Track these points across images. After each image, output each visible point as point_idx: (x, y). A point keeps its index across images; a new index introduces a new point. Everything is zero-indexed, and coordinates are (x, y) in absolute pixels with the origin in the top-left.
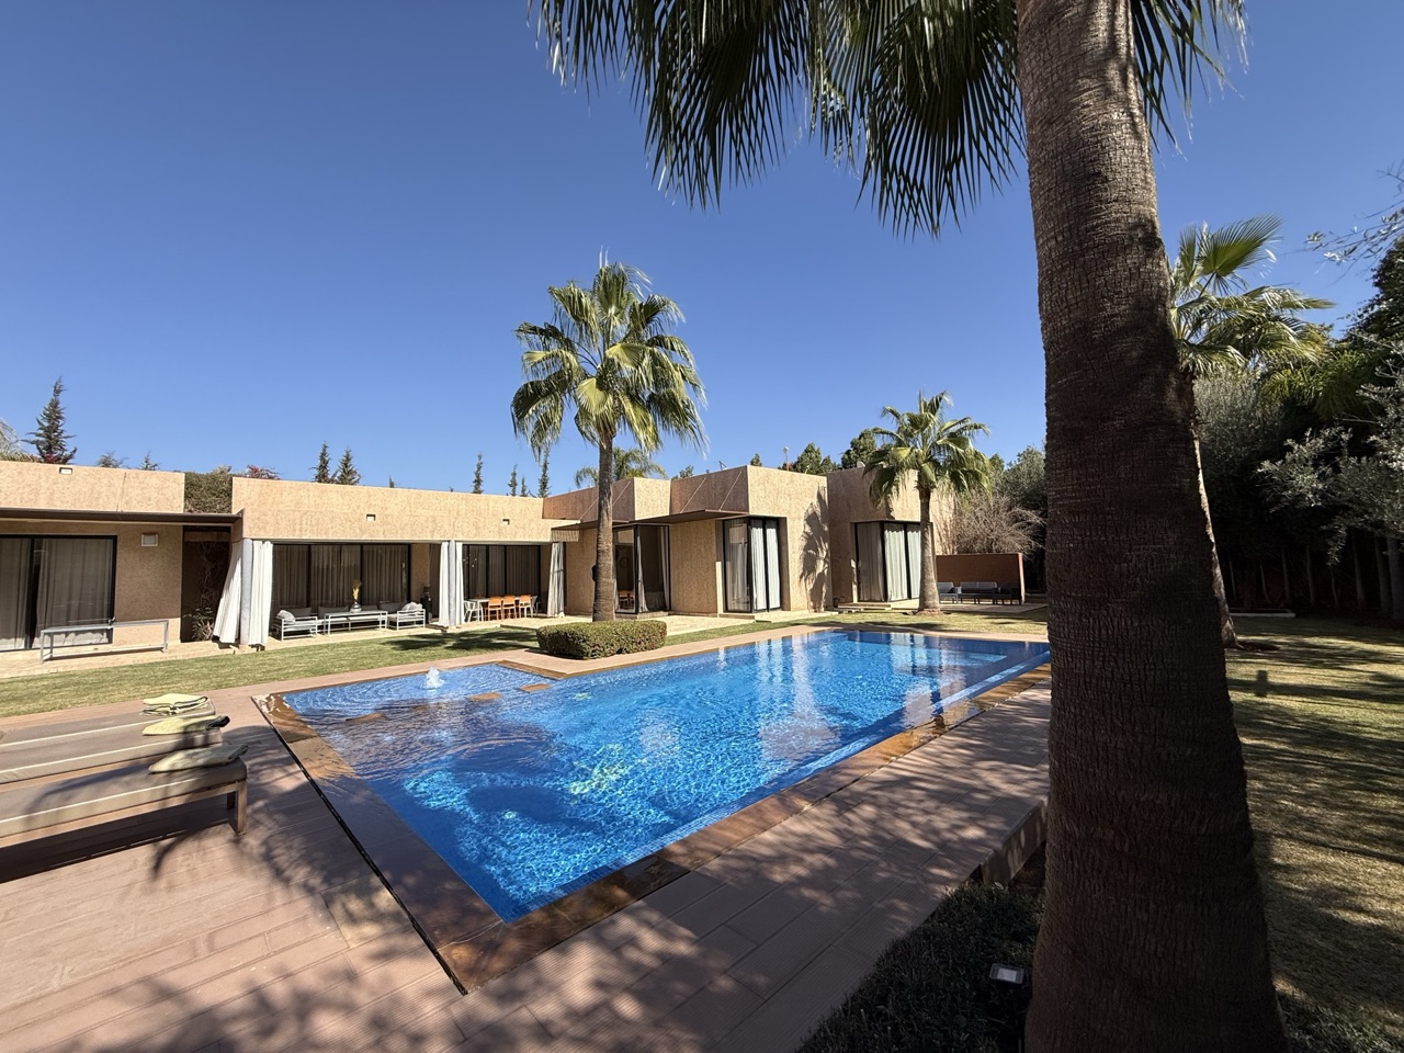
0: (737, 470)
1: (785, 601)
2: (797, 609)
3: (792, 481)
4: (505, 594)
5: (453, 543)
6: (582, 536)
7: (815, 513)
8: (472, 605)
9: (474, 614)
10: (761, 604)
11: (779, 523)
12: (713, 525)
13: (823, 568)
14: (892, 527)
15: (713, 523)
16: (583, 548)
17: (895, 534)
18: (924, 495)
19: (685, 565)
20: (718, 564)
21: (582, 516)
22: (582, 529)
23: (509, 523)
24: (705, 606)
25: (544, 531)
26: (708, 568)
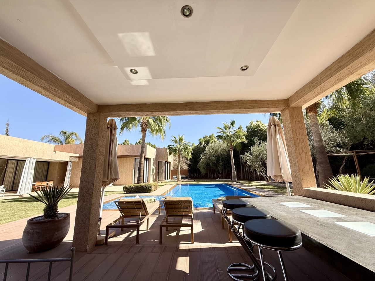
1: (149, 180)
3: (152, 150)
5: (32, 159)
6: (79, 160)
11: (149, 160)
13: (154, 172)
14: (166, 162)
15: (133, 159)
16: (79, 164)
17: (166, 164)
18: (179, 156)
19: (121, 170)
20: (134, 170)
21: (80, 153)
22: (79, 158)
23: (55, 153)
25: (67, 157)
26: (130, 172)
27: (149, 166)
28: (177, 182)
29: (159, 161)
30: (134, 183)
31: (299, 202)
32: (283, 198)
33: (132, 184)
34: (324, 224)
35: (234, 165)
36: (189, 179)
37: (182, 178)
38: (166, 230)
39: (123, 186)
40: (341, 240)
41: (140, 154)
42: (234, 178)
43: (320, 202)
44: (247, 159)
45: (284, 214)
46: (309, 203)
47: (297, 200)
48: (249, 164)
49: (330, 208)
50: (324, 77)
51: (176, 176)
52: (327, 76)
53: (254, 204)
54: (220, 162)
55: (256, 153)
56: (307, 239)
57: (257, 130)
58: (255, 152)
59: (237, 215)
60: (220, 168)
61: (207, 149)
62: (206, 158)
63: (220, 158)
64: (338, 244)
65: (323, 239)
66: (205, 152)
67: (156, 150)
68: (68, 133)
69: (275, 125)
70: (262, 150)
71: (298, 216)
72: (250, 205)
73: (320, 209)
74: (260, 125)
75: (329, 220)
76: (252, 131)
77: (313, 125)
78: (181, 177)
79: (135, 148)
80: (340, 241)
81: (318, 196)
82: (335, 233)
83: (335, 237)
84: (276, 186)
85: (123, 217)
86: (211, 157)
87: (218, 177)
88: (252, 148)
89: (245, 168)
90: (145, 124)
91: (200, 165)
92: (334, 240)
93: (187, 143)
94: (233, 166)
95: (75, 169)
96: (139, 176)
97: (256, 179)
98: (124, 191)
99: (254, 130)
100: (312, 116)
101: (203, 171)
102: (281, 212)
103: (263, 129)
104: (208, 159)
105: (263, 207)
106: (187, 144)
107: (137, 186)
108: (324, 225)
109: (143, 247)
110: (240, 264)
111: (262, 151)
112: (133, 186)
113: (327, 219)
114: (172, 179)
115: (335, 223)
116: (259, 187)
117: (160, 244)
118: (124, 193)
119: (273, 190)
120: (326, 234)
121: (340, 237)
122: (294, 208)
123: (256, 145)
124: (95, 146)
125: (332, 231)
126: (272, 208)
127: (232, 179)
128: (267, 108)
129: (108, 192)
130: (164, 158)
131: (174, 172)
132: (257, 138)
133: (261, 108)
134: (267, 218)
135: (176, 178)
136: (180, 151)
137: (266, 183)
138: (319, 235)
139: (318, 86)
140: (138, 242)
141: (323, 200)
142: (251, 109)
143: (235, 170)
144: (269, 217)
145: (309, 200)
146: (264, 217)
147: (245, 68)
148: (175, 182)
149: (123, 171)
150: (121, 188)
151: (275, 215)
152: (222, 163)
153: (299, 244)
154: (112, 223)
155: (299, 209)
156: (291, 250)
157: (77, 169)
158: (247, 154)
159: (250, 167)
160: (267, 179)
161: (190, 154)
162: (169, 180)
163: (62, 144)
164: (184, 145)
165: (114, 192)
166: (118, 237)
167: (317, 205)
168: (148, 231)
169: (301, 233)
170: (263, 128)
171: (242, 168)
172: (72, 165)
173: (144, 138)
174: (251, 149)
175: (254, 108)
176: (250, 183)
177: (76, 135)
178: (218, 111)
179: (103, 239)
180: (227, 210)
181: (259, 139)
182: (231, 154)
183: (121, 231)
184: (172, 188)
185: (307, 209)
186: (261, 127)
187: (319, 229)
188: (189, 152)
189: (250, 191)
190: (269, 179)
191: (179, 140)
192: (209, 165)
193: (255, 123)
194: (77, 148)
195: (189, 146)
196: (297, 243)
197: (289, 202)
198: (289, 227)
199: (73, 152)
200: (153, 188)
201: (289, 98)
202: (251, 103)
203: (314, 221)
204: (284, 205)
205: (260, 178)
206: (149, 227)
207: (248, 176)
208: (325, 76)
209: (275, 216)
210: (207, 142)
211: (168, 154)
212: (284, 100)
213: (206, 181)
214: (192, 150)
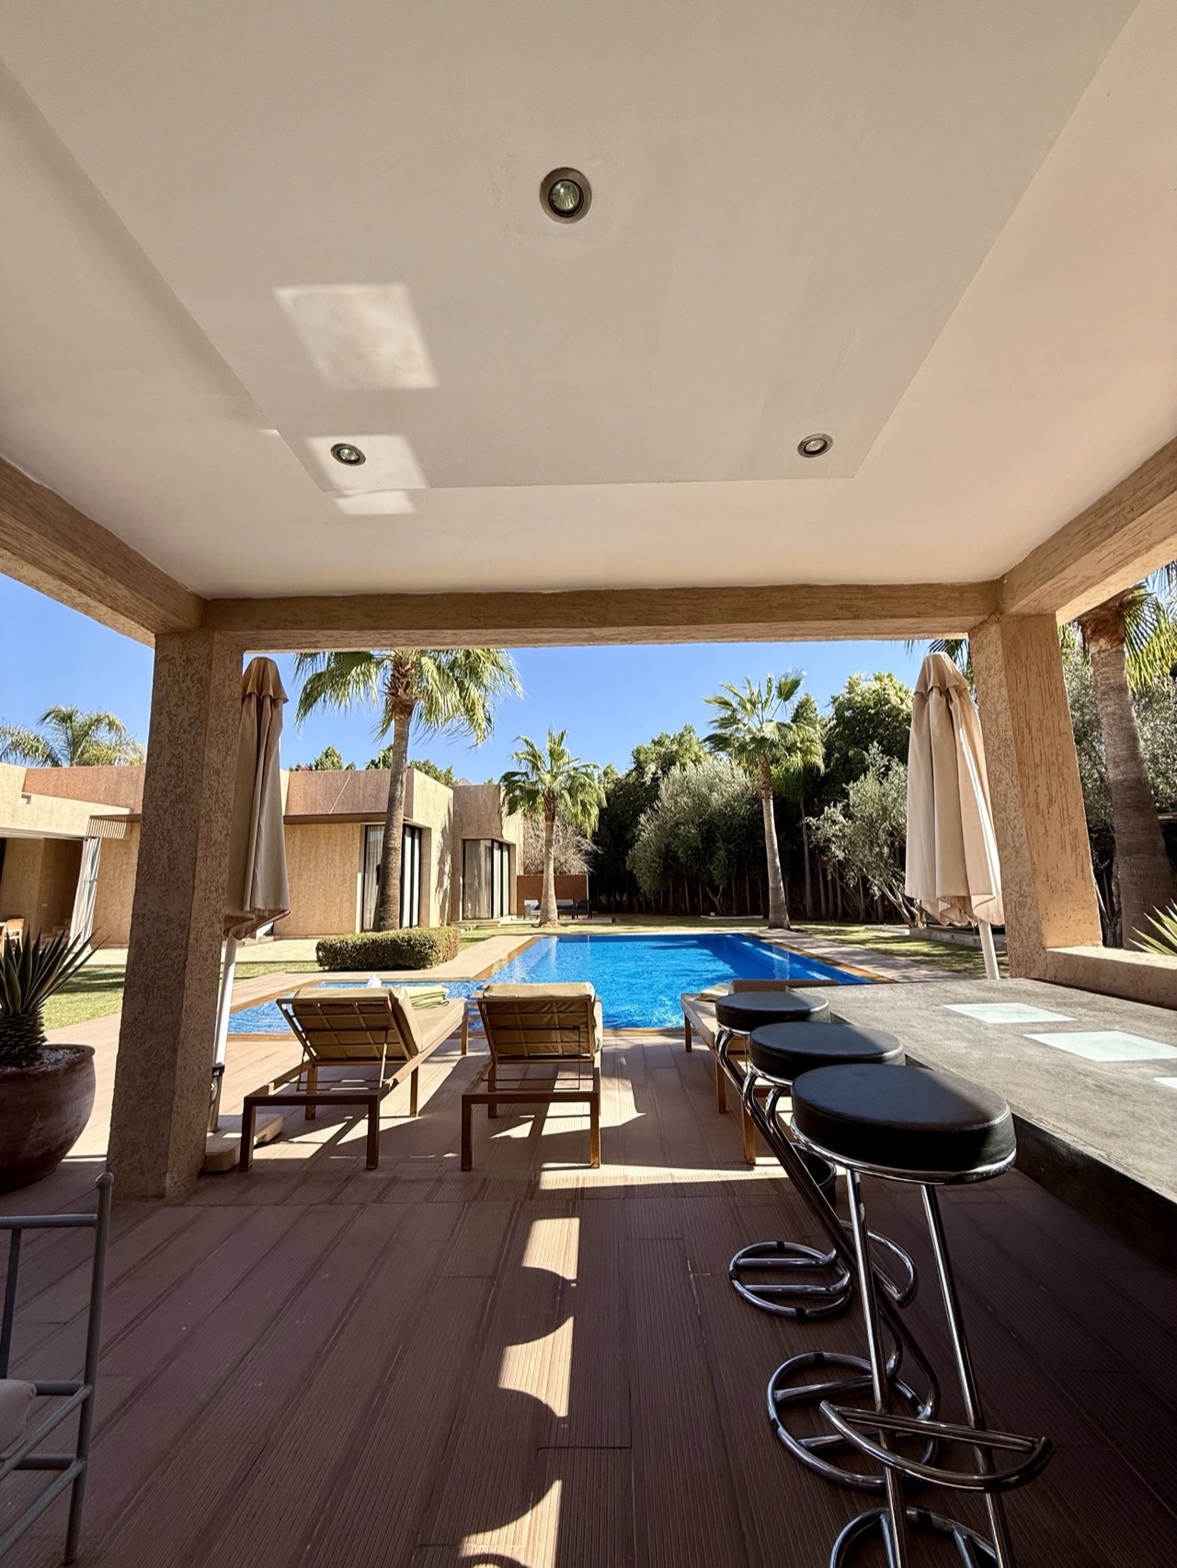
1: (422, 917)
3: (436, 791)
6: (129, 832)
11: (421, 833)
12: (357, 831)
13: (447, 882)
14: (496, 845)
15: (355, 830)
16: (130, 849)
17: (497, 853)
18: (551, 817)
19: (305, 877)
20: (360, 876)
21: (132, 802)
22: (132, 822)
23: (28, 803)
24: (335, 926)
25: (79, 819)
26: (344, 881)
27: (424, 861)
28: (540, 925)
29: (464, 841)
30: (363, 930)
31: (1024, 1002)
32: (963, 988)
33: (355, 933)
34: (1113, 1084)
35: (777, 860)
36: (591, 916)
37: (563, 910)
38: (490, 1117)
39: (315, 943)
40: (1166, 1143)
41: (383, 807)
42: (775, 912)
43: (1108, 1005)
44: (833, 835)
45: (957, 1047)
46: (1064, 1009)
47: (1016, 996)
48: (841, 855)
49: (1145, 1026)
50: (1150, 486)
51: (535, 903)
52: (1160, 485)
53: (843, 1010)
54: (717, 845)
55: (870, 810)
56: (1038, 1141)
57: (877, 713)
58: (865, 803)
59: (768, 1052)
60: (717, 870)
61: (663, 793)
62: (660, 828)
63: (718, 827)
64: (1151, 1159)
65: (1098, 1139)
66: (660, 805)
67: (451, 792)
68: (80, 719)
69: (945, 692)
70: (895, 795)
71: (1012, 1057)
72: (825, 1016)
73: (1106, 1030)
74: (892, 692)
75: (1135, 1071)
76: (854, 718)
77: (1104, 694)
78: (558, 907)
79: (365, 784)
80: (1162, 1145)
81: (1105, 981)
82: (1148, 1119)
83: (1147, 1133)
84: (947, 945)
85: (314, 1063)
86: (683, 824)
87: (712, 908)
88: (852, 788)
89: (825, 871)
90: (408, 683)
91: (635, 856)
92: (1140, 1143)
93: (584, 766)
94: (775, 862)
95: (115, 868)
96: (383, 900)
97: (868, 914)
98: (320, 961)
99: (863, 710)
100: (1103, 655)
101: (646, 882)
102: (948, 1042)
103: (902, 711)
104: (670, 832)
105: (877, 1020)
106: (584, 770)
107: (374, 942)
108: (1110, 1087)
109: (393, 1181)
110: (780, 1244)
111: (895, 800)
112: (359, 942)
113: (1126, 1065)
114: (521, 912)
115: (1156, 1079)
116: (877, 950)
117: (463, 1170)
118: (321, 969)
119: (933, 961)
120: (1111, 1122)
121: (1166, 1132)
122: (1000, 1025)
123: (869, 774)
124: (194, 770)
125: (1139, 1110)
126: (911, 1026)
127: (766, 916)
128: (914, 617)
129: (255, 965)
130: (486, 826)
131: (530, 886)
132: (875, 748)
133: (886, 617)
134: (888, 1063)
135: (537, 908)
136: (552, 798)
137: (907, 932)
138: (1083, 1125)
139: (1122, 527)
140: (372, 1163)
141: (1121, 994)
142: (845, 623)
143: (780, 877)
144: (896, 1057)
145: (1065, 997)
146: (876, 1059)
147: (818, 448)
148: (533, 926)
149: (316, 879)
150: (306, 949)
151: (922, 1053)
152: (727, 850)
153: (1003, 1159)
154: (266, 1088)
155: (1018, 1030)
156: (969, 1178)
157: (124, 867)
158: (835, 811)
159: (842, 866)
160: (913, 916)
161: (595, 811)
162: (507, 919)
163: (56, 764)
164: (572, 773)
165: (277, 967)
166: (292, 1142)
167: (1096, 1013)
168: (418, 1118)
169: (1013, 1115)
170: (904, 707)
171: (811, 869)
172: (102, 854)
173: (404, 743)
174: (848, 794)
175: (856, 617)
176: (840, 932)
177: (111, 725)
178: (707, 627)
179: (233, 1151)
180: (731, 1035)
181: (883, 752)
182: (764, 811)
183: (307, 1118)
184: (520, 950)
185: (1053, 1028)
186: (893, 702)
187: (1086, 1104)
188: (591, 804)
189: (839, 964)
190: (918, 918)
191: (551, 754)
192: (676, 858)
193: (867, 686)
194: (118, 783)
195: (593, 780)
196: (993, 1156)
197: (984, 1001)
198: (967, 1093)
199: (102, 797)
200: (441, 948)
201: (1004, 575)
202: (849, 596)
203: (1070, 1073)
204: (961, 1016)
205: (885, 912)
206: (420, 1105)
207: (835, 904)
208: (1155, 482)
209: (920, 1055)
210: (668, 761)
211: (505, 809)
212: (984, 583)
213: (662, 925)
214: (604, 796)
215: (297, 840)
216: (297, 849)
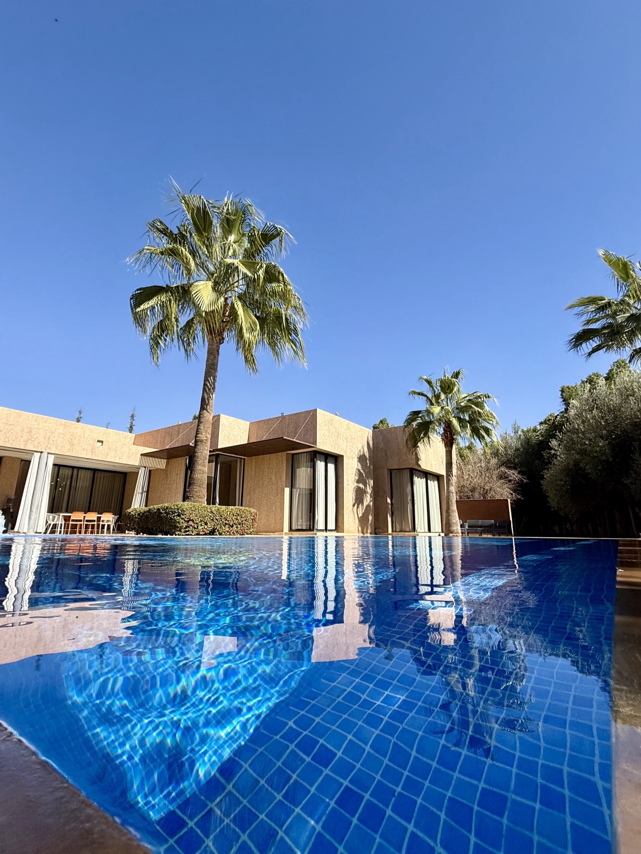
0: (308, 412)
1: (339, 524)
2: (349, 532)
3: (349, 428)
4: (88, 510)
7: (364, 454)
8: (54, 518)
9: (55, 526)
10: (320, 525)
11: (337, 459)
12: (284, 457)
16: (167, 475)
17: (418, 480)
18: (448, 443)
19: (257, 492)
20: (287, 490)
23: (102, 445)
24: (272, 526)
25: (134, 455)
26: (277, 493)
27: (340, 480)
30: (291, 529)
136: (448, 427)
157: (165, 486)
215: (253, 467)
216: (253, 473)
